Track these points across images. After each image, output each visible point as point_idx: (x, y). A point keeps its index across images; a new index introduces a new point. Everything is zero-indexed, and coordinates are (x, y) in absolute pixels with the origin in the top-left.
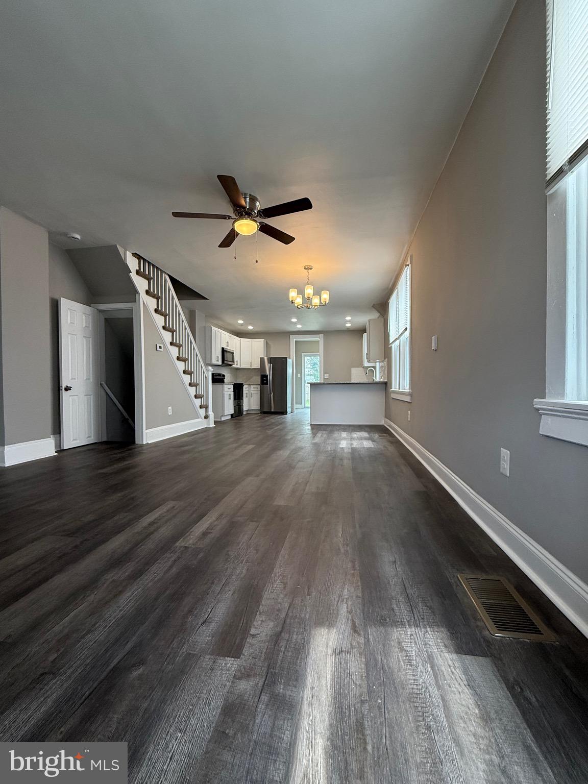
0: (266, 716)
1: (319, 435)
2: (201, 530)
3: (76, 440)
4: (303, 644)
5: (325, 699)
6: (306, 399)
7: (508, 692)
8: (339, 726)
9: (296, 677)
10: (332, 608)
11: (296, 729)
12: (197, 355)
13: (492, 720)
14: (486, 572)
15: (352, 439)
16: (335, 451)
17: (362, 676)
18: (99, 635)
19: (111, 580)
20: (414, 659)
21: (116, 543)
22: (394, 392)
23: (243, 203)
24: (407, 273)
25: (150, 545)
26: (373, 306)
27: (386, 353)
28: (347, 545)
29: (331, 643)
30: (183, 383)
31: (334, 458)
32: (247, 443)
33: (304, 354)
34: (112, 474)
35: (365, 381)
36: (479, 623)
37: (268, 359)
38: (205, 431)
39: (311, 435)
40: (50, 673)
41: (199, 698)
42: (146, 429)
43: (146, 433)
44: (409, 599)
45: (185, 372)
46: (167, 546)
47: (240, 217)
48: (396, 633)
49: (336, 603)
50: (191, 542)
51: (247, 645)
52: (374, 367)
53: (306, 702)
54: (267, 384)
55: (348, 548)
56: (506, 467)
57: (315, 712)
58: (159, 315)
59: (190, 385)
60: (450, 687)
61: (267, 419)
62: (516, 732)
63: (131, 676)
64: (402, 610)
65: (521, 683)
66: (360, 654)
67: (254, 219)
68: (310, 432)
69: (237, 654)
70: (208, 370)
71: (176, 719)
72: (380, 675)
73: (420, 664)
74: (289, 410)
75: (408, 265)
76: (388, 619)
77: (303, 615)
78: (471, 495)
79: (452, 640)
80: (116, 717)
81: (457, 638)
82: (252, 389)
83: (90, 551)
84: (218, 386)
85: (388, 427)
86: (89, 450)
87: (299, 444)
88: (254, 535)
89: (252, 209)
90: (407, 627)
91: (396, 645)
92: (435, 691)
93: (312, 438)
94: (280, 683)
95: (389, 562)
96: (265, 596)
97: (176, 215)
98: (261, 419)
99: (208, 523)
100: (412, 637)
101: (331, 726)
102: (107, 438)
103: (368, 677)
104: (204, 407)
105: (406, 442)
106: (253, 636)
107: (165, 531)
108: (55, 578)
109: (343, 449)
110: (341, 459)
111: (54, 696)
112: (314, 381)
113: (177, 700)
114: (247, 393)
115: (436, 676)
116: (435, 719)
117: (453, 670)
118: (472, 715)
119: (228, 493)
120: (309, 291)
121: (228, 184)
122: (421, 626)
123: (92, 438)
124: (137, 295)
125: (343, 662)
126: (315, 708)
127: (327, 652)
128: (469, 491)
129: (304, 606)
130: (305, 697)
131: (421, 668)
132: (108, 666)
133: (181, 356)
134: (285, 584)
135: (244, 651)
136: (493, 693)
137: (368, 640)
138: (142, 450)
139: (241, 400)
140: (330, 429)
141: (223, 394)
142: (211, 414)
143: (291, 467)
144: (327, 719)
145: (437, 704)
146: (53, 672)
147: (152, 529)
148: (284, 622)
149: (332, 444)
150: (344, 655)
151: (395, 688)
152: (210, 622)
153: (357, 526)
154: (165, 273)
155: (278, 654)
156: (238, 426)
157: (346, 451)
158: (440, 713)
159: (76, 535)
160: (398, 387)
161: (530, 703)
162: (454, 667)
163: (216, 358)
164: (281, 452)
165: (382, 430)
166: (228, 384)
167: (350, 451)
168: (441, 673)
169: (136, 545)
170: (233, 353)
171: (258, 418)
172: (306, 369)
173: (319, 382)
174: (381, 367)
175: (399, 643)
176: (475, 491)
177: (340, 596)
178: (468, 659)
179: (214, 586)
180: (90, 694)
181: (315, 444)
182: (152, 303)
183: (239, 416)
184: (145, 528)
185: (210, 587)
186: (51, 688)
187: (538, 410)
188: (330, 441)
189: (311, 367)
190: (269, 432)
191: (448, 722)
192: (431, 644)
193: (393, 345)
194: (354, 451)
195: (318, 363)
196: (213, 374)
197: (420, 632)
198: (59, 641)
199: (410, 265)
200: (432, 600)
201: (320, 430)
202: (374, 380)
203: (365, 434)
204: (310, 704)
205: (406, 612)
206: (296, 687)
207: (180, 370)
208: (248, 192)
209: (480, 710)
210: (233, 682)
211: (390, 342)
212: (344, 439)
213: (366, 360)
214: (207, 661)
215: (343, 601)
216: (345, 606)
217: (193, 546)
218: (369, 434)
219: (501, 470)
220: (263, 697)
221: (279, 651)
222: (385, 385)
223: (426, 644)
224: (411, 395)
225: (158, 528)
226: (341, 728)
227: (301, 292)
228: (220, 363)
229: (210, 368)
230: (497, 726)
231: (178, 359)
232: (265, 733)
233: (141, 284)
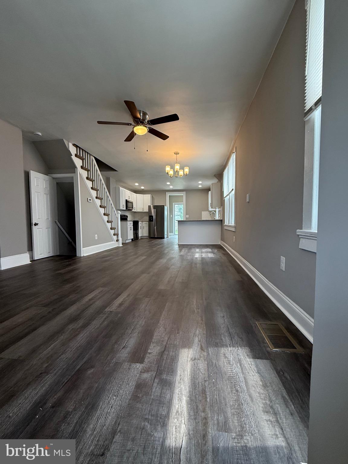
0: (157, 388)
1: (183, 250)
2: (118, 303)
3: (42, 254)
4: (176, 356)
5: (187, 380)
6: (176, 230)
7: (277, 375)
8: (194, 391)
9: (172, 371)
10: (190, 339)
11: (172, 393)
12: (111, 204)
13: (267, 387)
14: (270, 320)
15: (202, 252)
16: (192, 259)
17: (205, 370)
18: (68, 355)
19: (71, 329)
20: (232, 361)
21: (72, 310)
22: (226, 225)
23: (139, 116)
24: (233, 157)
25: (91, 311)
26: (214, 176)
27: (222, 203)
28: (199, 309)
29: (190, 356)
30: (103, 220)
31: (192, 264)
32: (142, 255)
33: (175, 203)
34: (64, 273)
35: (210, 219)
36: (265, 345)
37: (153, 206)
38: (117, 249)
39: (178, 251)
40: (45, 373)
41: (123, 382)
42: (83, 248)
43: (83, 250)
44: (230, 334)
45: (104, 214)
46: (100, 311)
47: (137, 124)
48: (223, 350)
49: (192, 337)
50: (113, 309)
51: (146, 357)
52: (215, 211)
53: (177, 382)
54: (152, 221)
55: (199, 310)
56: (283, 266)
57: (182, 386)
58: (89, 181)
59: (108, 222)
60: (249, 373)
61: (153, 241)
62: (278, 391)
63: (88, 373)
64: (227, 340)
65: (284, 371)
66: (205, 360)
67: (145, 125)
68: (178, 249)
69: (142, 362)
70: (118, 213)
71: (113, 391)
72: (214, 369)
73: (234, 364)
74: (166, 236)
75: (234, 153)
76: (219, 344)
77: (175, 343)
78: (266, 282)
79: (251, 353)
80: (82, 391)
81: (254, 352)
82: (144, 224)
83: (57, 314)
84: (124, 222)
85: (222, 245)
86: (49, 260)
87: (172, 256)
88: (148, 305)
89: (144, 120)
90: (229, 347)
91: (223, 355)
92: (241, 375)
93: (179, 252)
94: (164, 374)
95: (221, 317)
96: (155, 335)
97: (99, 122)
98: (149, 241)
99: (122, 298)
100: (231, 352)
101: (190, 391)
102: (60, 253)
103: (208, 370)
104: (116, 234)
105: (232, 254)
106: (150, 353)
107: (98, 304)
108: (40, 328)
109: (196, 258)
110: (196, 264)
111: (49, 383)
112: (180, 219)
113: (112, 383)
114: (141, 227)
115: (242, 369)
116: (240, 387)
117: (251, 366)
118: (258, 385)
119: (132, 283)
120: (177, 167)
121: (130, 106)
122: (236, 347)
123: (51, 253)
124: (76, 169)
125: (196, 363)
126: (182, 384)
127: (188, 360)
128: (265, 279)
129: (176, 338)
130: (177, 379)
131: (235, 365)
132: (75, 369)
133: (102, 205)
134: (165, 329)
135: (145, 360)
136: (270, 375)
137: (209, 354)
138: (80, 260)
139: (138, 231)
140: (190, 247)
141: (127, 227)
142: (120, 239)
143: (168, 269)
144: (188, 389)
145: (241, 381)
146: (47, 372)
147: (91, 302)
148: (166, 346)
149: (190, 255)
150: (196, 361)
151: (222, 374)
152: (127, 348)
153: (204, 299)
154: (92, 155)
155: (163, 361)
156: (136, 246)
157: (198, 259)
158: (243, 385)
159: (49, 306)
160: (228, 223)
161: (287, 379)
162: (252, 365)
163: (123, 206)
164: (161, 260)
165: (219, 247)
166: (130, 221)
167: (201, 259)
168: (245, 367)
169: (83, 311)
170: (133, 203)
171: (147, 241)
172: (175, 212)
173: (183, 220)
174: (219, 211)
175: (224, 355)
176: (268, 279)
177: (194, 334)
178: (258, 361)
179: (127, 330)
180: (67, 382)
181: (181, 255)
182: (85, 174)
183: (136, 240)
184: (87, 302)
185: (126, 331)
186: (46, 379)
187: (298, 235)
188: (189, 254)
189: (178, 211)
190: (154, 249)
191: (246, 388)
192: (240, 354)
193: (226, 199)
194: (203, 259)
195: (183, 208)
196: (121, 215)
197: (235, 349)
198: (48, 358)
199: (235, 153)
200: (242, 334)
201: (184, 248)
202: (215, 219)
203: (210, 250)
204: (179, 383)
205: (228, 340)
206: (172, 375)
207: (102, 213)
208: (142, 110)
209: (262, 383)
210: (140, 374)
211: (224, 197)
212: (197, 252)
213: (210, 207)
214: (126, 365)
215: (196, 336)
216: (197, 338)
217: (115, 311)
218: (212, 250)
219: (281, 268)
220: (156, 380)
221: (163, 359)
222: (221, 222)
223: (238, 355)
224: (235, 227)
225: (94, 302)
226: (194, 392)
227: (172, 167)
228: (125, 209)
229: (119, 212)
230: (270, 389)
231: (101, 206)
232: (157, 396)
233: (78, 162)
